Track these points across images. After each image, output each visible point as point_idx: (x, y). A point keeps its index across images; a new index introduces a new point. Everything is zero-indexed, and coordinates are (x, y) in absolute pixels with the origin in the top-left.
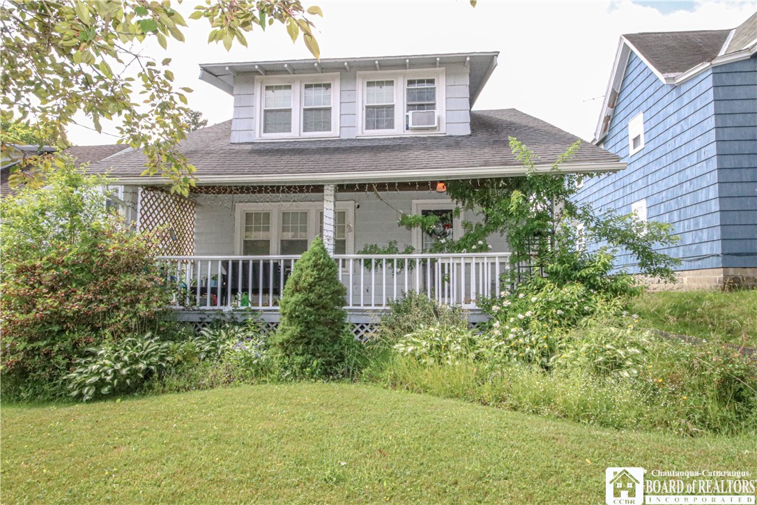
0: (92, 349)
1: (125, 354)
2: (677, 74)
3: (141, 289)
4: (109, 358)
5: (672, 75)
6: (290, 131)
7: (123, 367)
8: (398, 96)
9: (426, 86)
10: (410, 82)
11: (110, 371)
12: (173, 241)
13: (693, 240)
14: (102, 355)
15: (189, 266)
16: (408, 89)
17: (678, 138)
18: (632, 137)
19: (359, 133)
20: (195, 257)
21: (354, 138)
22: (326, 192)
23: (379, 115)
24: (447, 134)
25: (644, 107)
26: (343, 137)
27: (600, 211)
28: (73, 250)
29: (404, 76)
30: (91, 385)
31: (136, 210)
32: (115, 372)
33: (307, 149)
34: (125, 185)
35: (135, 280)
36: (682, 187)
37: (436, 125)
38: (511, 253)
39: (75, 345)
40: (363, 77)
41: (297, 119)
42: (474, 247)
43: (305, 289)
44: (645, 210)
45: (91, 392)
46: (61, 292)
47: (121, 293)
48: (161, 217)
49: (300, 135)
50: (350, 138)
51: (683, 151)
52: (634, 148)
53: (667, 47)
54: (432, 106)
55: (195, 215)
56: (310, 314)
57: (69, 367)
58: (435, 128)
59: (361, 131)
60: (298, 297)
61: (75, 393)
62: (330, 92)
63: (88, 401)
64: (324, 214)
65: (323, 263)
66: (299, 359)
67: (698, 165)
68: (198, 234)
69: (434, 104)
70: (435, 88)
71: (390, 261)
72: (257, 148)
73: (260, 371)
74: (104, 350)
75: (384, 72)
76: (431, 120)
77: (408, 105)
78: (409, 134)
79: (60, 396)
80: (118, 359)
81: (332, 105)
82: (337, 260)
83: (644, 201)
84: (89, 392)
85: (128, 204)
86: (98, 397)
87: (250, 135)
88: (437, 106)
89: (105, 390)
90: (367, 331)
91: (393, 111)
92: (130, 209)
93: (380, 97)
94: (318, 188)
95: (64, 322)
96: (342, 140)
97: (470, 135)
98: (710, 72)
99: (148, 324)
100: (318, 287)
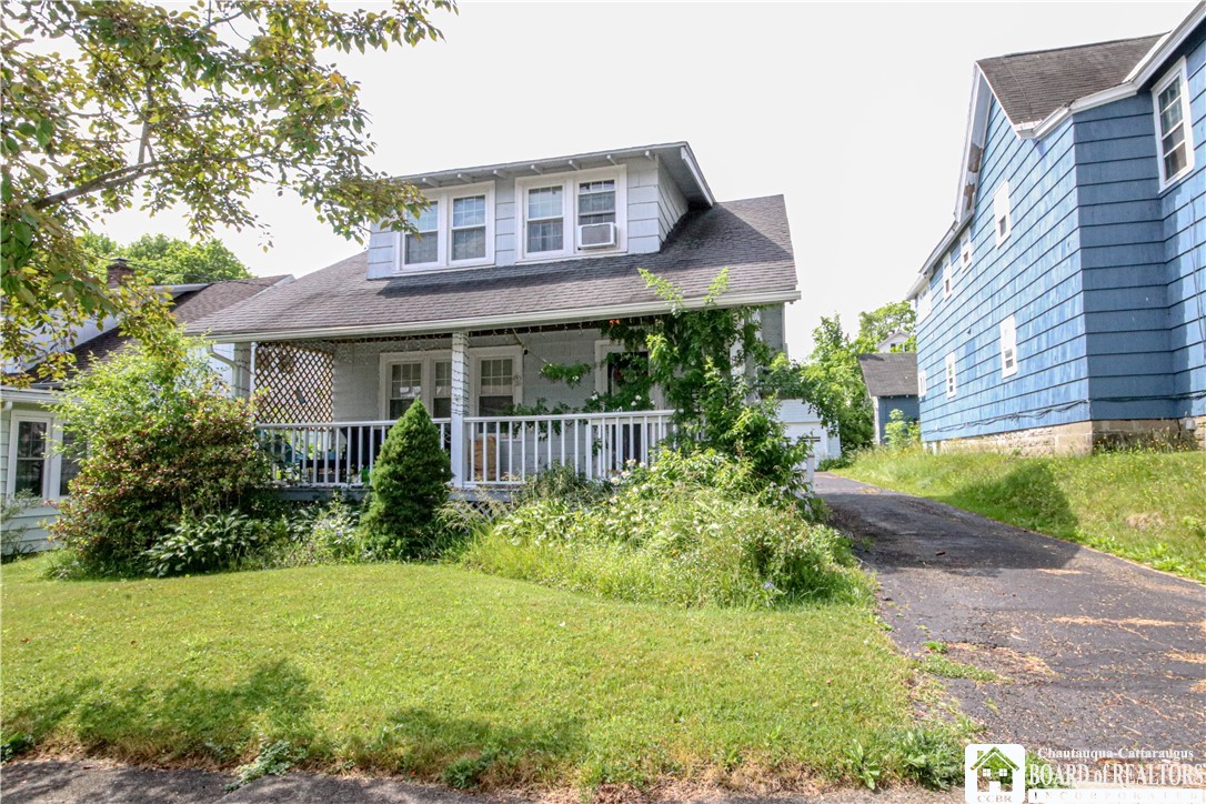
0: (171, 526)
1: (201, 530)
2: (1037, 123)
3: (228, 462)
4: (185, 535)
5: (1029, 125)
6: (436, 260)
7: (196, 544)
8: (567, 207)
9: (603, 189)
10: (582, 186)
11: (184, 548)
12: (301, 403)
13: (1062, 379)
14: (179, 531)
15: (325, 434)
16: (580, 196)
17: (1043, 221)
18: (998, 218)
19: (520, 258)
20: (334, 423)
21: (513, 264)
22: (454, 341)
23: (543, 233)
24: (630, 253)
25: (1008, 173)
26: (499, 264)
27: (969, 332)
28: (159, 421)
29: (574, 178)
30: (166, 561)
31: (249, 370)
32: (189, 549)
33: (447, 284)
34: (236, 343)
35: (222, 453)
36: (1048, 297)
37: (612, 242)
38: (674, 411)
39: (158, 522)
40: (524, 184)
41: (444, 244)
42: (634, 404)
43: (394, 459)
44: (1013, 333)
45: (165, 569)
46: (145, 467)
47: (207, 467)
48: (284, 386)
49: (448, 264)
50: (507, 264)
51: (1048, 242)
52: (1002, 234)
53: (1042, 76)
54: (611, 216)
55: (333, 371)
56: (397, 488)
57: (149, 545)
58: (612, 246)
59: (520, 254)
60: (387, 468)
61: (152, 570)
62: (484, 207)
63: (161, 577)
64: (453, 367)
65: (416, 430)
66: (384, 539)
67: (1063, 264)
68: (336, 393)
69: (614, 214)
70: (614, 192)
71: (531, 424)
72: (393, 285)
73: (342, 551)
74: (183, 526)
75: (547, 176)
76: (605, 237)
77: (581, 217)
78: (581, 255)
79: (139, 571)
80: (194, 535)
81: (486, 224)
82: (438, 426)
83: (1012, 318)
84: (165, 568)
85: (238, 364)
86: (171, 573)
87: (389, 268)
88: (617, 217)
89: (178, 568)
90: (469, 511)
91: (562, 225)
92: (241, 370)
93: (546, 208)
94: (448, 335)
95: (147, 498)
96: (496, 269)
97: (659, 253)
98: (1071, 122)
99: (228, 501)
100: (406, 458)
